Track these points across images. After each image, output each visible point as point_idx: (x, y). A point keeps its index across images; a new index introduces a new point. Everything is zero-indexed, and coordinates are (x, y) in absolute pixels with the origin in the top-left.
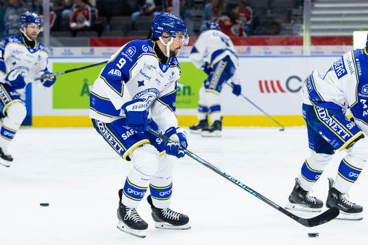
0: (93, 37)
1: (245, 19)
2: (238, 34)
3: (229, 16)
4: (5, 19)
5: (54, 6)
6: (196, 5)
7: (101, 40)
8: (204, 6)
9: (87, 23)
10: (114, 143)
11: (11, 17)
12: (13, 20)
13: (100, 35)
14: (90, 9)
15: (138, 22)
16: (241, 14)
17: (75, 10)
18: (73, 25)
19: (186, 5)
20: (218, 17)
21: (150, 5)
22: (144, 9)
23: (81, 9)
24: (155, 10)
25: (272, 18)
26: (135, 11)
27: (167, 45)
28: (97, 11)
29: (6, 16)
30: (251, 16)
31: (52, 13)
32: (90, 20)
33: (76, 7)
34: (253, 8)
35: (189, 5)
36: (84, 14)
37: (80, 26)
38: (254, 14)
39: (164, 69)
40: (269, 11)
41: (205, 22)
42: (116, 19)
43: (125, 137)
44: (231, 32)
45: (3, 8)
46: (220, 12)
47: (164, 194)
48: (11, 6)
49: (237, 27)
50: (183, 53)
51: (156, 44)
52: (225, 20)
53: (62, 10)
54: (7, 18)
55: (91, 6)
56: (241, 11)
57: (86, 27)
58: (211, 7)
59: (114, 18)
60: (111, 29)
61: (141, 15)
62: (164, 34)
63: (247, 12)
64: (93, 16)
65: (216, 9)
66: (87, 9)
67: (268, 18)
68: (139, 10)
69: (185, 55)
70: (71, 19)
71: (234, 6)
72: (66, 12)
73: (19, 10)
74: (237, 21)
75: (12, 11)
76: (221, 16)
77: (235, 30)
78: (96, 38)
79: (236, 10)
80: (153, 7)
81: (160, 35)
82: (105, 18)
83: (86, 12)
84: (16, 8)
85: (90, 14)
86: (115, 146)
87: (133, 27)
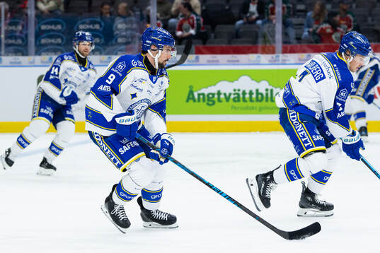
0: (198, 45)
1: (346, 27)
2: (338, 42)
3: (330, 24)
4: (114, 29)
5: (161, 16)
6: (298, 13)
7: (207, 48)
8: (305, 15)
9: (192, 32)
10: (112, 157)
11: (120, 26)
12: (122, 29)
13: (204, 43)
14: (195, 18)
15: (241, 30)
16: (342, 22)
17: (181, 19)
18: (179, 33)
19: (289, 13)
20: (320, 24)
21: (253, 14)
22: (247, 18)
23: (187, 18)
24: (257, 19)
25: (373, 25)
26: (239, 20)
27: (156, 57)
28: (202, 20)
29: (115, 25)
30: (352, 24)
31: (159, 22)
32: (195, 28)
33: (182, 16)
34: (354, 16)
35: (292, 13)
36: (189, 23)
37: (186, 34)
38: (354, 21)
39: (154, 80)
40: (370, 19)
41: (307, 29)
42: (220, 28)
43: (122, 151)
44: (332, 39)
45: (113, 17)
46: (322, 20)
47: (155, 197)
48: (120, 15)
49: (338, 35)
50: (285, 60)
51: (146, 57)
52: (326, 28)
53: (169, 19)
54: (117, 26)
55: (197, 15)
56: (342, 19)
57: (191, 35)
58: (313, 16)
59: (218, 26)
60: (216, 37)
61: (245, 23)
62: (153, 47)
63: (348, 20)
64: (199, 25)
65: (317, 17)
66: (193, 18)
67: (369, 25)
68: (242, 19)
69: (287, 62)
70: (177, 27)
71: (335, 14)
72: (172, 21)
73: (127, 19)
74: (338, 28)
75: (122, 20)
76: (323, 24)
77: (336, 37)
78: (200, 46)
79: (337, 18)
80: (256, 15)
81: (149, 48)
82: (209, 27)
83: (191, 21)
84: (124, 17)
85: (195, 22)
86: (112, 159)
87: (237, 35)
